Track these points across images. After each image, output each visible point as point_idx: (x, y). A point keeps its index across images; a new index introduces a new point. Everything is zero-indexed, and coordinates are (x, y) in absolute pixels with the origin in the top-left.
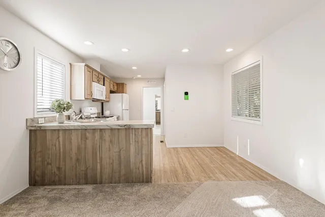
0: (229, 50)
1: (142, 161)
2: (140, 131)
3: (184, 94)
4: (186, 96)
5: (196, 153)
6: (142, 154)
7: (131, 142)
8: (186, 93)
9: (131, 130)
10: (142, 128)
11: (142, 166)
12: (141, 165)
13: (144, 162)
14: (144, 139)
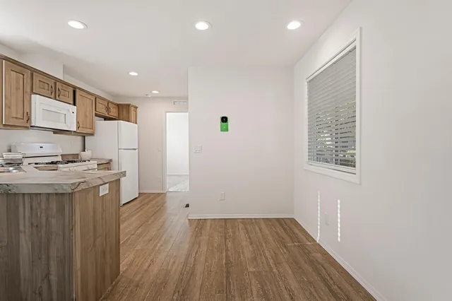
0: (294, 25)
1: (48, 275)
2: (44, 199)
3: (220, 120)
4: (224, 124)
5: (234, 233)
6: (48, 258)
7: (22, 228)
8: (224, 120)
9: (21, 198)
10: (49, 194)
11: (50, 286)
12: (45, 286)
13: (53, 278)
14: (53, 221)
